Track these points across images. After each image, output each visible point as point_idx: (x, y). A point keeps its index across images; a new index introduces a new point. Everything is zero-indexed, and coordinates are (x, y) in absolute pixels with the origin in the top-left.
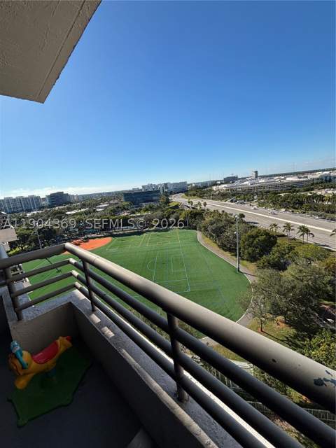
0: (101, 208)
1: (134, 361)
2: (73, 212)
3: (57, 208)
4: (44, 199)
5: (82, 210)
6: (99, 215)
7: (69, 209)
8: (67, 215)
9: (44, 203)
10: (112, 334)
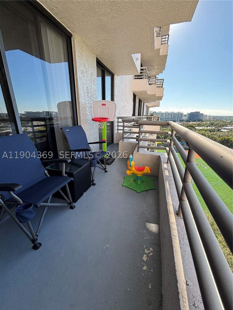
0: (226, 129)
1: (168, 187)
2: (201, 128)
3: (191, 123)
4: (185, 116)
5: (209, 128)
6: (221, 134)
7: (199, 125)
8: (196, 129)
9: (184, 118)
10: (168, 174)
